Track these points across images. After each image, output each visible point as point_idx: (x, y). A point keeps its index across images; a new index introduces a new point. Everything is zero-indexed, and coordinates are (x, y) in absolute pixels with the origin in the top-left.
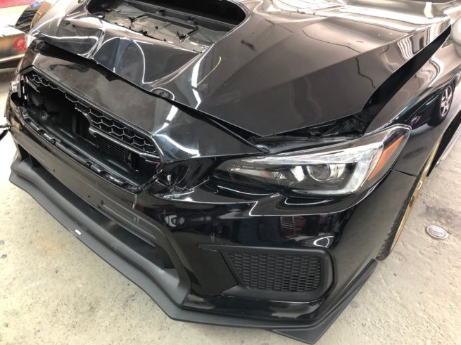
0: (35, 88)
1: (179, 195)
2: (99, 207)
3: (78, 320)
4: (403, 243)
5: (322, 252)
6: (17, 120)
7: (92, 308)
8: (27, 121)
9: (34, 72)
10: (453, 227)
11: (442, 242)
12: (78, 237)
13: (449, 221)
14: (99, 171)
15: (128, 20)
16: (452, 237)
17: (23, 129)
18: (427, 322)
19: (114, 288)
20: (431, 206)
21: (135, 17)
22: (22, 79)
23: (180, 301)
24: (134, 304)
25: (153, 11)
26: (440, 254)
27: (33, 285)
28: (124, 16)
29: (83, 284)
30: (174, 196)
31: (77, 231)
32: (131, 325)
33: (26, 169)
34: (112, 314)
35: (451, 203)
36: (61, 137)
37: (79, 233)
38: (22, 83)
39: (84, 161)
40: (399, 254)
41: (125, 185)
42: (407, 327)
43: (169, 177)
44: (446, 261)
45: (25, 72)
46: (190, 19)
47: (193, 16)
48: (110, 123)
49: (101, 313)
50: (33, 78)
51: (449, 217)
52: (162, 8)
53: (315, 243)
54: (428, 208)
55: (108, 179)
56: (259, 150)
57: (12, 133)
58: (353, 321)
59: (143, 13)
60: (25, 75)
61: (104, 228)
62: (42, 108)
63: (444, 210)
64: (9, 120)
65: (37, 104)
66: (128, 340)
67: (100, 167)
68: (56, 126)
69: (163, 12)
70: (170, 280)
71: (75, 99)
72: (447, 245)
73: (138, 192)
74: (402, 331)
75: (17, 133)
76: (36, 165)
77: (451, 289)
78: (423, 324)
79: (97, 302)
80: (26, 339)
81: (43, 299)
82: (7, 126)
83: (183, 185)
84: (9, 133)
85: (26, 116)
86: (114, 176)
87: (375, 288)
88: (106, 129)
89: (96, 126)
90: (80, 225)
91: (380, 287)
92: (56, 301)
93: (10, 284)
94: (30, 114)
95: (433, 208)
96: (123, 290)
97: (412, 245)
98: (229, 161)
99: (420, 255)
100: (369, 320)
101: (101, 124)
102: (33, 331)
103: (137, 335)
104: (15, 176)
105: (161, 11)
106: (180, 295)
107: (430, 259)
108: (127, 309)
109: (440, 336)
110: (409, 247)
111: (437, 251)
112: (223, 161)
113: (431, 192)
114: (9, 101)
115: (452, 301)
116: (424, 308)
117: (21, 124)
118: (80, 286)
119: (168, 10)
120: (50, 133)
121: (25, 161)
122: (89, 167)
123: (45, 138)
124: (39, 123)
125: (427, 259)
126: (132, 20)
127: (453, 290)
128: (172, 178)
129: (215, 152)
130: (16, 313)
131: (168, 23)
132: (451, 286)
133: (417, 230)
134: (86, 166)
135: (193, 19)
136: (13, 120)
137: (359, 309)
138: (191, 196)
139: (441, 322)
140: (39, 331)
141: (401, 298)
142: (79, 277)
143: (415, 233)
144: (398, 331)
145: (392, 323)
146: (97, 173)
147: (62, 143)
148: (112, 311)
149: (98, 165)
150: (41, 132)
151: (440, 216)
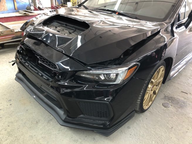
0: (24, 49)
1: (63, 82)
2: (41, 87)
3: (32, 126)
4: (152, 108)
5: (108, 103)
6: (18, 59)
7: (37, 122)
8: (21, 59)
9: (24, 44)
10: (173, 104)
11: (168, 108)
12: (34, 98)
13: (172, 101)
14: (41, 75)
15: (55, 27)
16: (172, 107)
17: (20, 62)
18: (155, 135)
19: (45, 117)
20: (167, 96)
21: (57, 26)
22: (21, 46)
23: (63, 119)
24: (51, 122)
25: (63, 24)
26: (166, 113)
27: (19, 114)
28: (54, 26)
29: (35, 115)
30: (62, 83)
31: (34, 96)
32: (49, 129)
33: (21, 76)
34: (43, 125)
35: (175, 95)
36: (31, 64)
37: (35, 97)
38: (21, 47)
39: (36, 72)
40: (150, 112)
41: (48, 80)
42: (147, 136)
43: (60, 76)
44: (168, 115)
45: (22, 43)
46: (74, 27)
47: (75, 26)
48: (45, 60)
49: (40, 124)
50: (24, 45)
51: (173, 100)
52: (66, 23)
53: (105, 99)
54: (165, 96)
55: (43, 78)
56: (88, 68)
57: (17, 63)
58: (127, 133)
59: (60, 25)
60: (21, 45)
61: (42, 95)
62: (26, 55)
63: (171, 97)
64: (16, 59)
65: (25, 54)
66: (47, 133)
67: (41, 74)
68: (30, 61)
69: (66, 25)
70: (61, 112)
71: (35, 52)
72: (169, 110)
73: (51, 82)
74: (144, 137)
75: (18, 63)
76: (24, 74)
77: (167, 125)
78: (153, 136)
79: (39, 121)
80: (14, 131)
81: (21, 118)
82: (15, 61)
83: (65, 79)
84: (16, 63)
85: (21, 58)
86: (45, 77)
87: (138, 123)
88: (43, 62)
89: (41, 61)
90: (35, 94)
91: (140, 122)
92: (26, 120)
93: (12, 113)
94: (22, 57)
95: (168, 96)
96: (48, 118)
97: (156, 109)
98: (80, 72)
99: (158, 113)
100: (133, 133)
101: (42, 60)
102: (17, 128)
103: (51, 132)
104: (17, 78)
105: (65, 25)
106: (64, 117)
107: (161, 114)
108: (49, 124)
109: (159, 140)
110: (155, 110)
111: (164, 111)
112: (77, 72)
113: (168, 91)
114: (16, 53)
115: (166, 129)
116: (154, 130)
117: (19, 60)
118: (34, 115)
119: (68, 24)
120: (28, 63)
121: (20, 73)
122: (38, 74)
123: (26, 64)
124: (25, 60)
125: (160, 114)
126: (56, 27)
127: (168, 125)
128: (61, 77)
129: (74, 69)
130: (12, 122)
131: (67, 28)
132: (167, 124)
133: (159, 104)
134: (37, 73)
135: (75, 27)
136: (17, 59)
137: (130, 129)
138: (67, 83)
139: (160, 136)
140: (19, 128)
141: (147, 127)
142: (34, 113)
143: (158, 105)
144: (143, 137)
145: (141, 135)
146: (40, 75)
147: (31, 66)
148: (43, 124)
149: (41, 73)
150: (25, 63)
151: (169, 99)
